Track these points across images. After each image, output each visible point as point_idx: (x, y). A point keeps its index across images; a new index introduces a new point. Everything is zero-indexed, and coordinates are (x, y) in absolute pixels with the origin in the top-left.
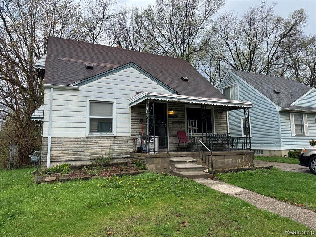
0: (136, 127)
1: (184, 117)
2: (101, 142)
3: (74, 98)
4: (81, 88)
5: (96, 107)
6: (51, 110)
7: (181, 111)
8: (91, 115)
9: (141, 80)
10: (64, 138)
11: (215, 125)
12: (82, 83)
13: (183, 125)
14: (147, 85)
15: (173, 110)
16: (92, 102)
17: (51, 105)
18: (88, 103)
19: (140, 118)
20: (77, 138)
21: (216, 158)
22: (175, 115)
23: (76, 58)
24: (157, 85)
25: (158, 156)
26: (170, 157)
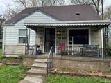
1: (67, 35)
8: (19, 35)
13: (66, 40)
18: (18, 30)
19: (40, 36)
20: (14, 45)
25: (28, 57)
26: (36, 58)
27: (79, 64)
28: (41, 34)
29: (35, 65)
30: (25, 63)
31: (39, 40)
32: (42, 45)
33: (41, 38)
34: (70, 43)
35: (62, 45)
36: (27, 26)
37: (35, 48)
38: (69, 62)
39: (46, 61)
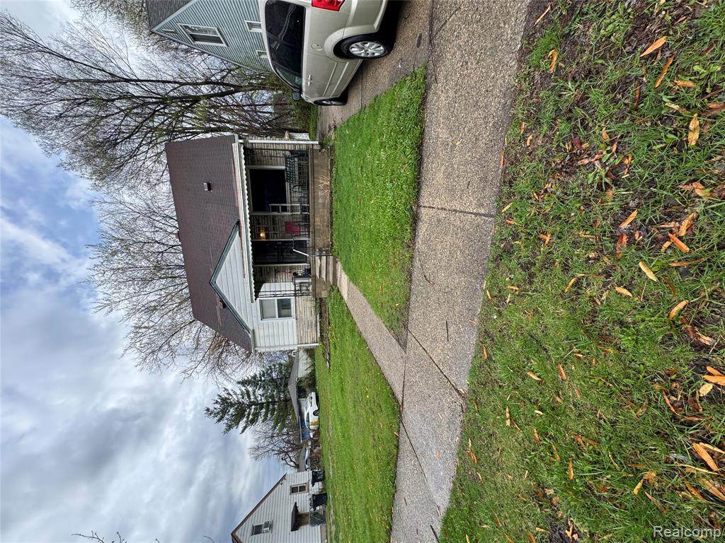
0: (284, 277)
1: (267, 216)
2: (300, 309)
3: (261, 332)
4: (251, 328)
5: (267, 312)
6: (275, 346)
7: (258, 220)
8: (275, 317)
9: (229, 272)
10: (298, 336)
11: (272, 165)
12: (246, 328)
13: (277, 219)
14: (234, 265)
15: (260, 234)
16: (263, 318)
17: (270, 347)
18: (265, 321)
19: (274, 273)
20: (297, 326)
21: (317, 217)
22: (266, 231)
23: (216, 315)
24: (230, 253)
25: (314, 290)
26: (315, 276)
27: (320, 201)
28: (269, 273)
29: (324, 276)
30: (324, 294)
31: (282, 276)
32: (291, 268)
33: (277, 271)
34: (284, 209)
35: (290, 227)
36: (257, 296)
37: (298, 281)
38: (317, 219)
39: (317, 258)
